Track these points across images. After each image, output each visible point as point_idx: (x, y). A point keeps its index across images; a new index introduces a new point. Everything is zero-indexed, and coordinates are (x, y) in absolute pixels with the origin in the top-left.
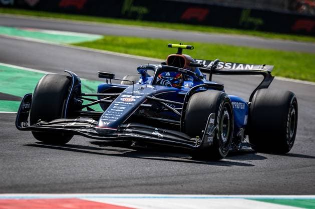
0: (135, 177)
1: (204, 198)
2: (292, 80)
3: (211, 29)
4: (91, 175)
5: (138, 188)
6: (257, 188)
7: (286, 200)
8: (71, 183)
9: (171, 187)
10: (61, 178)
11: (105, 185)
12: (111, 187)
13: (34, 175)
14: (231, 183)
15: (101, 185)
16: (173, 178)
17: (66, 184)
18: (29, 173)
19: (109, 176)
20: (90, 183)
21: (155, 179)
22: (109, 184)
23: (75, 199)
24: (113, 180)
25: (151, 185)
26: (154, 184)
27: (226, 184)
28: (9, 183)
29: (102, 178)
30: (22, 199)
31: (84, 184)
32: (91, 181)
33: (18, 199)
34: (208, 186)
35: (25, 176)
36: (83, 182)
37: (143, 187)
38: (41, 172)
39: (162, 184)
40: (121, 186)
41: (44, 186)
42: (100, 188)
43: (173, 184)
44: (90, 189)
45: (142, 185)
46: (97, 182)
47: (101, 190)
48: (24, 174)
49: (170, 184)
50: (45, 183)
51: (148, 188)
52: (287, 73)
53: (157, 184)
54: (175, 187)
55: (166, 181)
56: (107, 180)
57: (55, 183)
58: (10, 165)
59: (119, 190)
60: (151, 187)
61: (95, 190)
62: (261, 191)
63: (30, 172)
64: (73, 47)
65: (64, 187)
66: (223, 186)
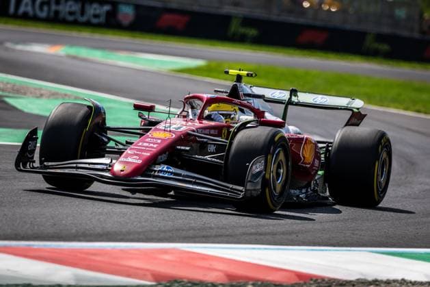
0: (243, 225)
1: (323, 250)
2: (422, 116)
3: (332, 56)
4: (192, 222)
5: (247, 238)
6: (383, 239)
7: (416, 254)
8: (170, 231)
9: (284, 237)
10: (159, 225)
11: (209, 234)
12: (216, 236)
13: (128, 221)
14: (353, 234)
15: (204, 233)
16: (287, 226)
17: (165, 232)
18: (122, 219)
19: (214, 223)
20: (191, 232)
21: (266, 228)
22: (214, 232)
23: (174, 249)
24: (218, 228)
25: (261, 234)
26: (266, 234)
27: (348, 234)
28: (99, 230)
29: (206, 225)
30: (113, 249)
31: (184, 232)
32: (193, 229)
33: (109, 248)
34: (328, 236)
35: (117, 222)
36: (183, 230)
37: (252, 237)
38: (136, 218)
39: (274, 234)
40: (227, 236)
41: (139, 233)
42: (204, 237)
43: (287, 234)
44: (192, 238)
45: (251, 234)
46: (199, 229)
47: (204, 239)
48: (116, 219)
49: (283, 233)
50: (140, 230)
51: (258, 237)
52: (417, 108)
53: (269, 234)
54: (290, 237)
55: (279, 230)
56: (211, 228)
57: (151, 231)
58: (101, 209)
59: (225, 239)
60: (262, 237)
61: (197, 239)
62: (387, 243)
63: (123, 217)
64: (173, 74)
65: (162, 235)
66: (344, 237)
